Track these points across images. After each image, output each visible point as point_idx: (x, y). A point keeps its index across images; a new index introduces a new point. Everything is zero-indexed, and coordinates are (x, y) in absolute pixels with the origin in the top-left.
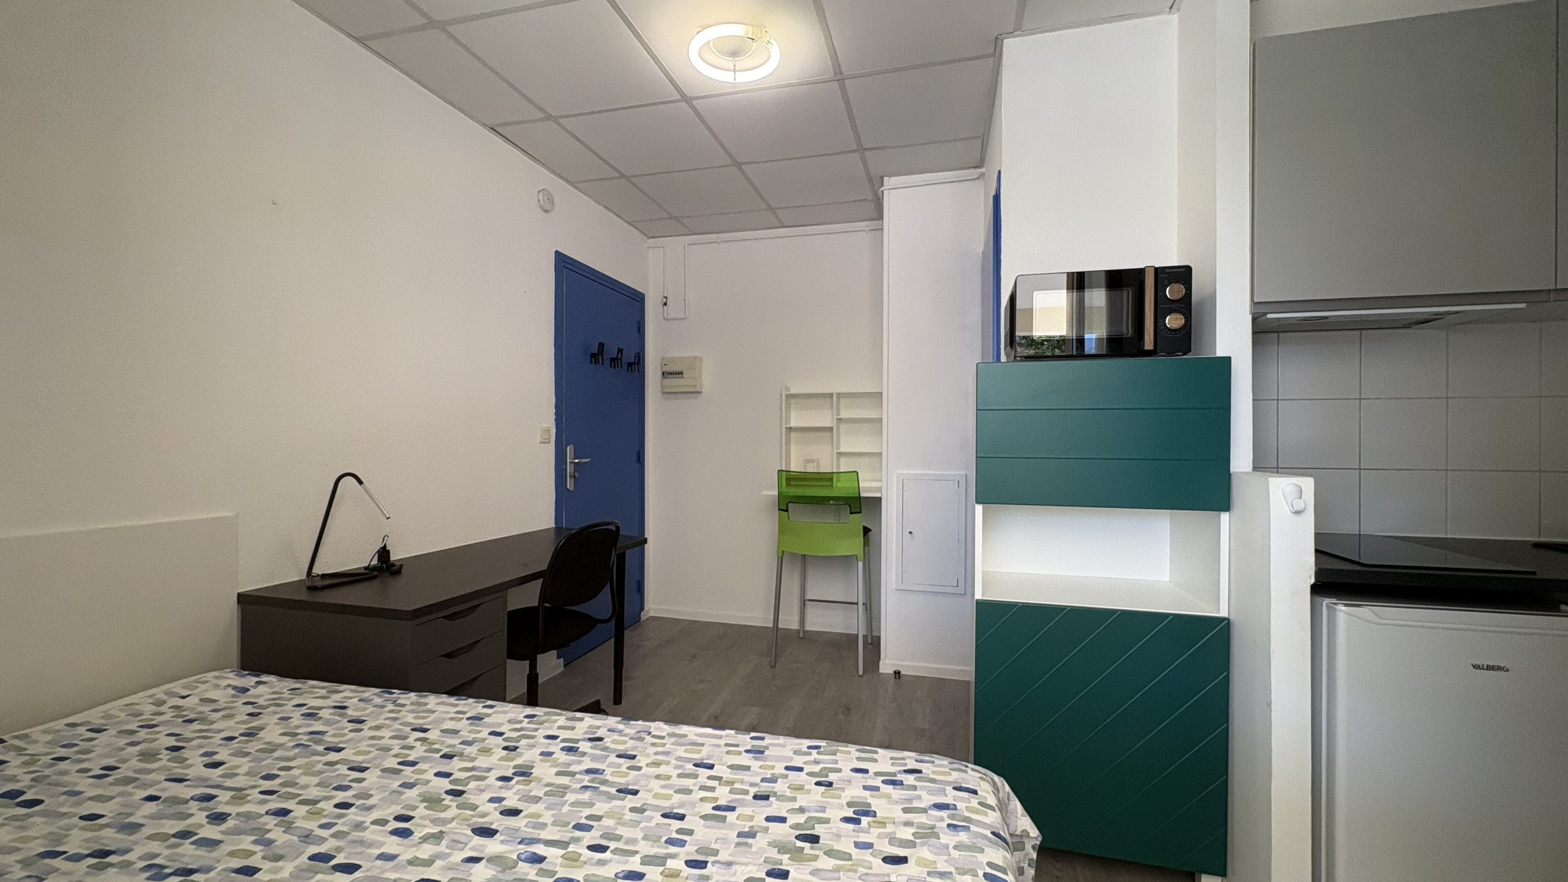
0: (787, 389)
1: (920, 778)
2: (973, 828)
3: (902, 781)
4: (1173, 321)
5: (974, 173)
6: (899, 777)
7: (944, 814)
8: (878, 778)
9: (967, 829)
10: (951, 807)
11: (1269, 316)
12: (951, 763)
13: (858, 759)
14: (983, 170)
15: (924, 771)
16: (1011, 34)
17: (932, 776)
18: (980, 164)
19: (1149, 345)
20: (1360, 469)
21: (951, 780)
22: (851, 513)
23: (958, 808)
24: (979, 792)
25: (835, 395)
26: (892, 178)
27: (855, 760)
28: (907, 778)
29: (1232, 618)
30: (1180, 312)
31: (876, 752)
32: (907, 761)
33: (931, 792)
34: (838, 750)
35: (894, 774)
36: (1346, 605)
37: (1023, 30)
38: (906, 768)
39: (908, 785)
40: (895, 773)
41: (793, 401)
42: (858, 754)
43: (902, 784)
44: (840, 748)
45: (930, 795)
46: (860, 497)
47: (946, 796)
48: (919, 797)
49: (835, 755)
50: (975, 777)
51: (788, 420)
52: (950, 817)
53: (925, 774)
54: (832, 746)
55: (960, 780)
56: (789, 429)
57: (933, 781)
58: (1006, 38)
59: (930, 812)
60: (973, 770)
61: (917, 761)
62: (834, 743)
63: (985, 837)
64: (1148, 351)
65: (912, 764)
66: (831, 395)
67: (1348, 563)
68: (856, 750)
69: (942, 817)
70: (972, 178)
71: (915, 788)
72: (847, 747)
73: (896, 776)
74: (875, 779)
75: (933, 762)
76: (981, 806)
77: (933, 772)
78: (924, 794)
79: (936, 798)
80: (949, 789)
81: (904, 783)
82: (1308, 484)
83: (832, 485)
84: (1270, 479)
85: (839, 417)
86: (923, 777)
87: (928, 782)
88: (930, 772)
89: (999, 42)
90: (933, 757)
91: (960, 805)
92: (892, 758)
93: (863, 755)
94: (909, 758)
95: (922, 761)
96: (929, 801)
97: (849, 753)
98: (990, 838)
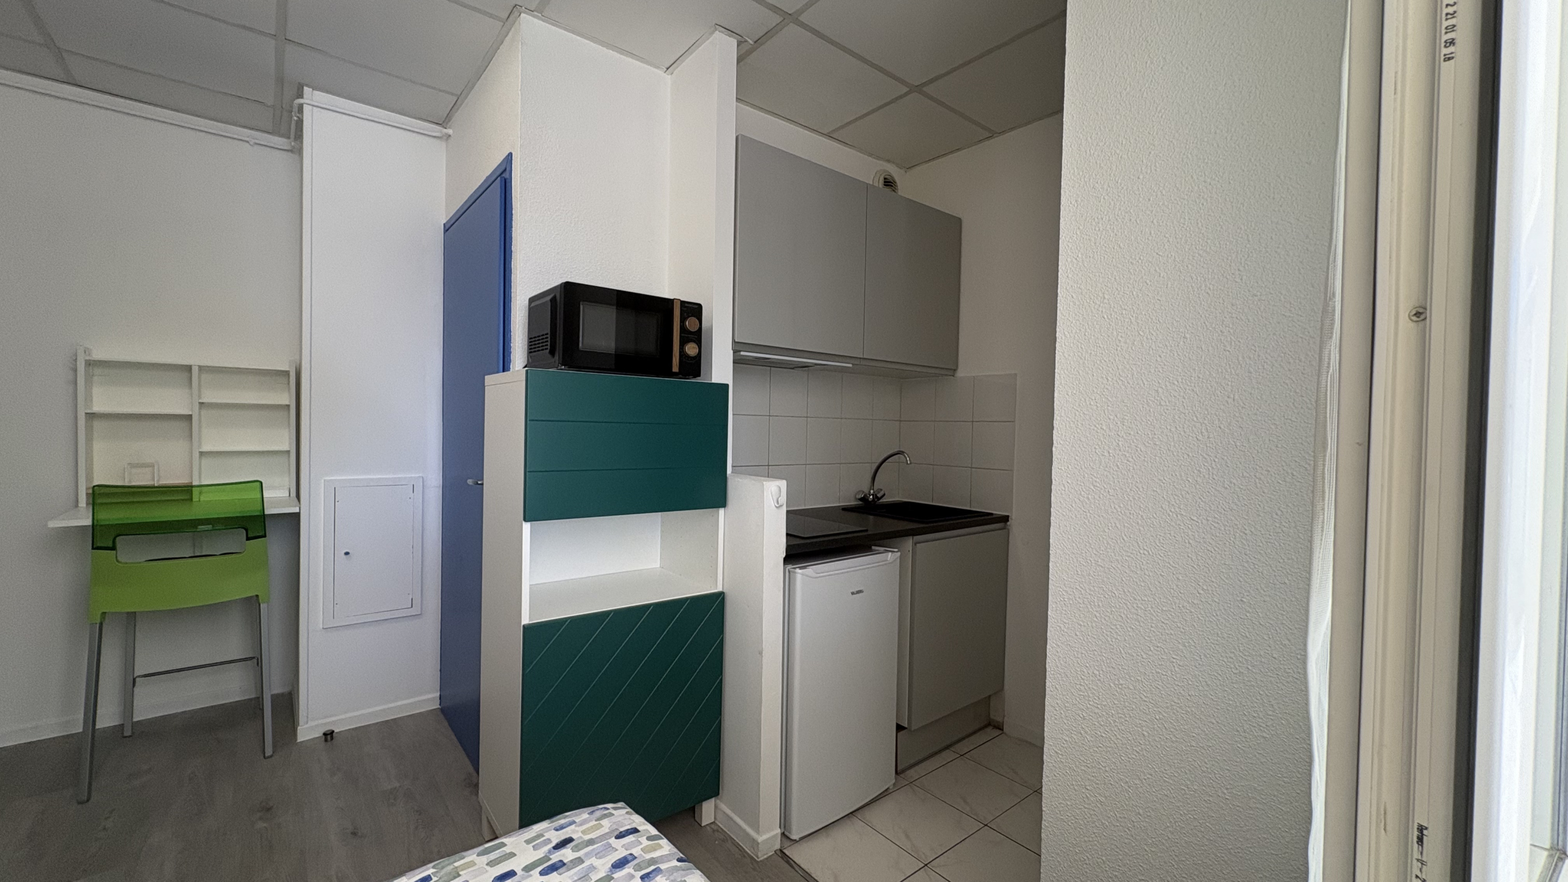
0: (86, 351)
1: (576, 846)
2: (663, 866)
3: (561, 861)
4: (691, 349)
5: (437, 130)
6: (555, 857)
7: (628, 870)
8: (532, 873)
9: (658, 871)
10: (630, 858)
11: (742, 353)
12: (592, 813)
13: (491, 864)
14: (450, 131)
15: (574, 837)
16: (530, 11)
17: (587, 837)
18: (444, 122)
19: (675, 369)
20: (768, 465)
21: (607, 830)
22: (248, 539)
23: (636, 855)
24: (639, 828)
25: (195, 370)
26: (316, 93)
27: (488, 868)
28: (564, 855)
29: (724, 591)
30: (694, 342)
31: (503, 845)
32: (547, 836)
33: (599, 855)
34: (456, 868)
35: (546, 858)
36: (801, 568)
37: (543, 14)
38: (553, 844)
39: (571, 861)
40: (546, 856)
41: (97, 371)
42: (485, 859)
43: (564, 864)
44: (456, 864)
45: (600, 858)
46: (264, 514)
47: (617, 850)
48: (592, 868)
49: (459, 875)
50: (623, 815)
51: (89, 398)
52: (638, 868)
53: (578, 838)
54: (443, 868)
55: (615, 827)
56: (91, 416)
57: (591, 842)
58: (525, 13)
59: (615, 876)
60: (615, 809)
61: (557, 830)
62: (445, 861)
63: (676, 868)
64: (675, 373)
65: (556, 837)
66: (189, 368)
67: (798, 539)
68: (478, 855)
69: (629, 873)
70: (434, 134)
71: (580, 861)
72: (463, 858)
73: (550, 859)
74: (531, 876)
75: (574, 822)
76: (652, 841)
77: (584, 832)
78: (593, 861)
79: (609, 857)
80: (613, 841)
81: (565, 861)
82: (783, 484)
83: (191, 499)
84: (764, 483)
85: (200, 401)
86: (579, 844)
87: (587, 846)
88: (580, 834)
89: (516, 13)
90: (567, 816)
91: (636, 851)
92: (528, 842)
93: (493, 856)
94: (547, 830)
95: (562, 828)
96: (603, 865)
97: (472, 864)
98: (680, 867)
